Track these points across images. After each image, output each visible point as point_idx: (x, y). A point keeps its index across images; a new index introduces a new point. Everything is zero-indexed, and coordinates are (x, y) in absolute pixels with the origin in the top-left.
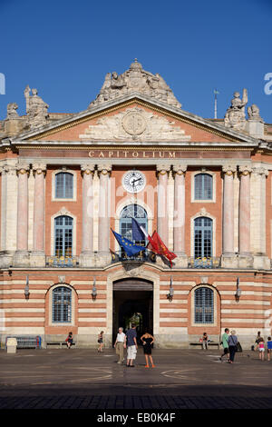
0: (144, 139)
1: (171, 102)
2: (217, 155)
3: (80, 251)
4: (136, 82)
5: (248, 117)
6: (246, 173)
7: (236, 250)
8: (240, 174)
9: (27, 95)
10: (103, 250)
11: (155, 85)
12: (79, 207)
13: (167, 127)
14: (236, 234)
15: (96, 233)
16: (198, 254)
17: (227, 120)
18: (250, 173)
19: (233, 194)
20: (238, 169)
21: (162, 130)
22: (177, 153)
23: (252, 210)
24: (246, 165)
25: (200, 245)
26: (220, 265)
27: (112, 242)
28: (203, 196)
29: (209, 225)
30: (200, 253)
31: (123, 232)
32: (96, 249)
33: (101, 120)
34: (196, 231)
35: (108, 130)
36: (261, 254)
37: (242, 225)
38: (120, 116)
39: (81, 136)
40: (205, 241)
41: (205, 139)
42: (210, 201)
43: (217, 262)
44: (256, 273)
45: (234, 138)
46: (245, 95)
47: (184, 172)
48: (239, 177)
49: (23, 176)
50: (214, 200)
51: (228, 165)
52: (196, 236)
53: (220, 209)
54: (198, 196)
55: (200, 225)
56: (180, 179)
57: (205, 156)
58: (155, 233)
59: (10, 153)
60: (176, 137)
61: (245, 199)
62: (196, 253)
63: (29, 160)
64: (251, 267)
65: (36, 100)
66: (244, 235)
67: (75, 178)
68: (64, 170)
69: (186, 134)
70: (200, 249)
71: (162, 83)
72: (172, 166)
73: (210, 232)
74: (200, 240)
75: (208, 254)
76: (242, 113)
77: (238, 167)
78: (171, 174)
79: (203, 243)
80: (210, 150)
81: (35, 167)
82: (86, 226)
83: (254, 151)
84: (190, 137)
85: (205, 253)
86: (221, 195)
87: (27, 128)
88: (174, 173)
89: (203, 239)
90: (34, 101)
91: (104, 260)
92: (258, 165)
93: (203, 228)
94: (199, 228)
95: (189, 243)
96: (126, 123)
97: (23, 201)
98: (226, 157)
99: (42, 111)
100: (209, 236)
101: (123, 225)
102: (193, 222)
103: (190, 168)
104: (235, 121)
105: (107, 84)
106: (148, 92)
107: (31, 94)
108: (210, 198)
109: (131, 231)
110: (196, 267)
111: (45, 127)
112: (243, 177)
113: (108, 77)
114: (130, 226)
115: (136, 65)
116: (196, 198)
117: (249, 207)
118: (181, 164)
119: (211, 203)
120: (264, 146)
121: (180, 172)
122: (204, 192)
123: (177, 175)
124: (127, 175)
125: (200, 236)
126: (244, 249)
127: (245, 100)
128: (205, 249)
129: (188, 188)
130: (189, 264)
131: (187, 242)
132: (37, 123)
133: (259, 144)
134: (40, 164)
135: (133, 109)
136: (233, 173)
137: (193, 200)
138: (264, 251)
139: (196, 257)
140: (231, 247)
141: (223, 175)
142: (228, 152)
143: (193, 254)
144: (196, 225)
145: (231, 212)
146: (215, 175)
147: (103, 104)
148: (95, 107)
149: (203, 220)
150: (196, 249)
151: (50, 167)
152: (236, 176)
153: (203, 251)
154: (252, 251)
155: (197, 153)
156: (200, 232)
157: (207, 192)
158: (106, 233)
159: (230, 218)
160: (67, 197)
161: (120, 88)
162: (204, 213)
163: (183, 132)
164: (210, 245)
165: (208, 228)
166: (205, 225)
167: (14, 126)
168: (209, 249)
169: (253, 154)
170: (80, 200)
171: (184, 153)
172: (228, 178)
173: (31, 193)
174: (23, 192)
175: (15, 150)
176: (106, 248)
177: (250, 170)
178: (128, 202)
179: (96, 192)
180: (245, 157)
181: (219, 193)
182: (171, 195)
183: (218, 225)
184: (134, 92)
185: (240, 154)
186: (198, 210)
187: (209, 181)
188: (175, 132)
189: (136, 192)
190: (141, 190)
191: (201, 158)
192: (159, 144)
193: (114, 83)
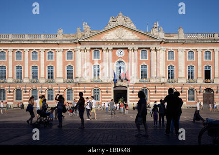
0: (123, 39)
1: (132, 26)
2: (148, 44)
4: (120, 20)
5: (159, 31)
6: (158, 50)
8: (156, 50)
9: (84, 24)
11: (127, 20)
12: (101, 62)
14: (155, 71)
16: (142, 77)
17: (152, 32)
18: (160, 50)
19: (154, 57)
21: (130, 36)
22: (135, 44)
24: (158, 47)
28: (144, 58)
29: (146, 68)
31: (117, 70)
33: (109, 32)
34: (141, 70)
35: (111, 36)
36: (164, 77)
37: (157, 67)
38: (115, 31)
39: (102, 38)
41: (144, 38)
42: (146, 60)
43: (149, 80)
44: (162, 84)
45: (154, 38)
46: (158, 23)
47: (137, 50)
49: (83, 52)
50: (148, 59)
51: (152, 47)
53: (150, 62)
54: (142, 58)
56: (136, 52)
57: (145, 44)
59: (78, 44)
60: (134, 38)
61: (158, 58)
63: (85, 46)
64: (160, 82)
65: (87, 26)
66: (158, 71)
67: (100, 52)
68: (96, 49)
71: (129, 20)
72: (133, 48)
73: (146, 70)
74: (143, 73)
75: (146, 77)
76: (157, 30)
77: (156, 48)
80: (146, 42)
81: (87, 49)
83: (161, 42)
84: (139, 38)
86: (150, 57)
87: (84, 35)
88: (134, 50)
90: (86, 27)
91: (110, 80)
92: (162, 47)
93: (144, 69)
95: (139, 74)
96: (117, 33)
97: (83, 60)
98: (152, 45)
99: (89, 30)
101: (117, 68)
102: (140, 67)
103: (139, 49)
104: (154, 33)
105: (111, 20)
106: (124, 23)
107: (85, 24)
108: (146, 58)
110: (142, 82)
111: (90, 35)
113: (111, 18)
115: (120, 14)
117: (160, 61)
118: (136, 47)
120: (164, 41)
124: (118, 52)
125: (143, 71)
126: (158, 76)
127: (158, 25)
129: (138, 55)
130: (139, 81)
132: (87, 34)
135: (120, 29)
136: (154, 50)
137: (140, 59)
138: (165, 76)
140: (154, 75)
141: (150, 51)
142: (152, 43)
143: (140, 78)
145: (153, 63)
146: (148, 51)
147: (109, 27)
148: (107, 28)
149: (144, 66)
151: (92, 49)
153: (144, 76)
154: (160, 76)
155: (141, 43)
157: (145, 56)
158: (111, 70)
159: (153, 65)
160: (98, 58)
161: (115, 22)
162: (144, 63)
163: (137, 36)
164: (146, 74)
167: (79, 35)
169: (161, 44)
170: (102, 60)
171: (137, 43)
172: (152, 52)
173: (85, 58)
174: (83, 57)
175: (80, 43)
178: (118, 60)
179: (107, 57)
180: (158, 45)
181: (149, 57)
182: (133, 58)
183: (149, 68)
184: (120, 23)
185: (156, 44)
186: (142, 63)
187: (146, 53)
188: (134, 36)
189: (121, 57)
190: (123, 56)
191: (143, 45)
192: (129, 40)
193: (113, 20)
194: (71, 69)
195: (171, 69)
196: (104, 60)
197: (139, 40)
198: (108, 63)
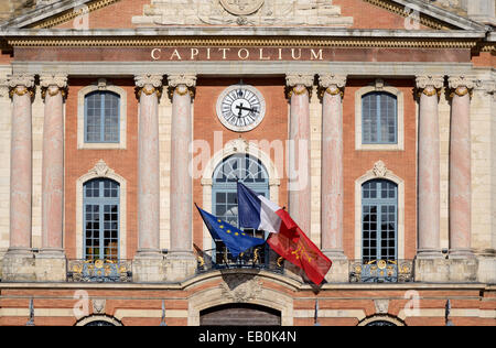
0: (259, 24)
3: (134, 249)
6: (461, 91)
7: (444, 245)
8: (450, 93)
10: (181, 247)
12: (129, 161)
13: (305, 0)
14: (444, 214)
15: (165, 213)
16: (369, 254)
18: (470, 91)
19: (437, 133)
20: (446, 83)
22: (327, 52)
23: (475, 164)
24: (461, 75)
25: (374, 235)
26: (413, 275)
27: (198, 231)
28: (379, 135)
29: (392, 195)
30: (374, 252)
31: (220, 209)
32: (165, 244)
34: (365, 209)
36: (492, 253)
37: (455, 195)
39: (135, 19)
40: (384, 227)
41: (382, 23)
42: (392, 147)
43: (408, 270)
44: (482, 292)
45: (436, 22)
47: (342, 89)
48: (450, 100)
49: (23, 100)
50: (400, 145)
51: (428, 74)
52: (366, 218)
53: (411, 162)
54: (370, 137)
55: (374, 195)
56: (334, 103)
57: (382, 56)
58: (284, 213)
60: (325, 20)
61: (461, 141)
62: (365, 252)
63: (34, 68)
64: (473, 279)
66: (458, 215)
67: (123, 102)
68: (102, 86)
69: (345, 13)
70: (374, 243)
72: (317, 77)
73: (392, 209)
74: (374, 226)
75: (389, 253)
77: (446, 78)
78: (315, 92)
79: (379, 231)
80: (394, 45)
81: (45, 81)
82: (146, 200)
83: (477, 47)
84: (350, 19)
85: (384, 252)
86: (414, 134)
87: (29, 4)
88: (322, 90)
89: (379, 223)
91: (181, 268)
92: (485, 76)
93: (379, 202)
94: (371, 202)
95: (352, 231)
97: (22, 148)
98: (424, 60)
100: (392, 218)
101: (220, 197)
102: (359, 190)
103: (354, 81)
108: (393, 140)
109: (235, 210)
110: (366, 281)
111: (66, 1)
112: (456, 99)
114: (234, 199)
116: (365, 141)
117: (469, 157)
118: (335, 73)
119: (394, 152)
121: (333, 89)
122: (381, 129)
123: (327, 96)
124: (226, 98)
125: (374, 218)
126: (460, 243)
128: (384, 243)
129: (348, 120)
130: (352, 275)
131: (348, 229)
133: (487, 34)
134: (55, 75)
136: (438, 90)
137: (359, 145)
139: (365, 260)
140: (435, 239)
141: (418, 94)
142: (425, 49)
143: (359, 255)
144: (365, 195)
145: (434, 167)
146: (402, 94)
149: (379, 185)
150: (365, 243)
151: (75, 80)
152: (443, 96)
153: (379, 248)
154: (473, 245)
155: (365, 51)
156: (374, 209)
157: (386, 129)
158: (185, 212)
159: (431, 180)
160: (107, 140)
162: (381, 170)
163: (337, 9)
164: (392, 235)
165: (388, 202)
166: (384, 195)
168: (392, 243)
169: (475, 52)
170: (134, 146)
171: (340, 51)
172: (428, 101)
174: (22, 131)
175: (6, 47)
176: (185, 244)
177: (470, 84)
179: (165, 128)
180: (460, 59)
181: (409, 131)
183: (408, 195)
185: (449, 54)
186: (369, 166)
187: (391, 106)
188: (321, 10)
189: (246, 129)
190: (255, 125)
191: (374, 61)
192: (291, 33)
196: (147, 146)
197: (351, 31)
198: (165, 167)
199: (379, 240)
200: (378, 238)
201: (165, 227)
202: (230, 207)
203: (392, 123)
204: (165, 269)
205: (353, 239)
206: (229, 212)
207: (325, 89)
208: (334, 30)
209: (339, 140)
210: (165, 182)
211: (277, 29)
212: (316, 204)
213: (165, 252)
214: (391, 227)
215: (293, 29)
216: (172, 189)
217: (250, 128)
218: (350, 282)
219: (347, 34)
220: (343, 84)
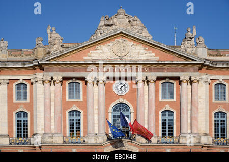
0: (127, 59)
1: (145, 35)
2: (176, 69)
3: (86, 133)
4: (121, 22)
5: (197, 44)
6: (195, 81)
7: (189, 131)
8: (191, 82)
9: (49, 31)
10: (102, 132)
11: (134, 23)
12: (84, 105)
13: (143, 51)
14: (189, 121)
15: (96, 121)
16: (164, 134)
17: (183, 47)
18: (198, 81)
19: (187, 96)
20: (190, 79)
21: (140, 53)
22: (150, 69)
23: (200, 105)
24: (195, 76)
25: (166, 128)
26: (179, 141)
27: (107, 127)
28: (167, 96)
29: (172, 115)
30: (166, 134)
31: (114, 121)
32: (96, 131)
33: (98, 47)
34: (163, 120)
35: (103, 53)
36: (206, 134)
37: (193, 115)
38: (111, 44)
39: (85, 58)
40: (169, 126)
41: (168, 59)
42: (172, 100)
43: (177, 139)
44: (202, 147)
45: (187, 59)
46: (194, 30)
47: (155, 81)
48: (191, 84)
49: (47, 85)
50: (175, 99)
51: (184, 76)
52: (163, 123)
53: (179, 105)
54: (164, 97)
55: (166, 115)
56: (152, 86)
57: (168, 70)
58: (136, 121)
59: (38, 69)
60: (149, 58)
61: (195, 98)
62: (163, 134)
63: (51, 74)
64: (199, 143)
65: (55, 34)
66: (194, 122)
67: (81, 86)
68: (74, 80)
69: (156, 56)
70: (166, 131)
71: (139, 22)
72: (146, 77)
73: (172, 120)
74: (166, 126)
75: (171, 134)
76: (193, 42)
77: (190, 77)
78: (146, 82)
79: (167, 127)
80: (171, 66)
81: (55, 79)
82: (90, 117)
83: (201, 67)
84: (158, 58)
85: (169, 134)
86: (179, 96)
87: (49, 53)
88: (148, 82)
89: (167, 125)
90: (54, 35)
91: (102, 139)
92: (203, 76)
93: (167, 118)
94: (164, 118)
95: (158, 127)
96: (115, 49)
97: (47, 101)
98: (183, 71)
99: (59, 42)
100: (172, 123)
101: (114, 116)
102: (160, 114)
103: (159, 79)
104: (188, 47)
105: (102, 23)
106: (129, 28)
107: (52, 31)
108: (172, 98)
109: (119, 120)
110: (163, 143)
111: (61, 52)
112: (194, 84)
113: (103, 19)
114: (119, 117)
115: (121, 11)
116: (162, 98)
117: (198, 103)
118: (152, 76)
119: (172, 102)
120: (207, 63)
121: (152, 81)
122: (168, 94)
123: (150, 83)
124: (116, 85)
125: (166, 123)
126: (195, 131)
127: (195, 33)
128: (169, 131)
129: (157, 91)
130: (158, 141)
131: (157, 126)
132: (56, 50)
133: (204, 62)
134: (58, 77)
135: (120, 39)
136: (187, 81)
137: (160, 99)
138: (208, 132)
139: (163, 136)
140: (186, 129)
141: (180, 82)
142: (184, 67)
143: (160, 134)
144: (163, 115)
145: (186, 107)
146: (175, 83)
147: (100, 37)
148: (94, 39)
149: (167, 112)
150: (163, 131)
151: (65, 79)
152: (189, 83)
153: (167, 132)
154: (199, 132)
155: (163, 68)
156: (166, 120)
157: (170, 94)
158: (103, 121)
159: (185, 111)
160: (77, 98)
161: (111, 26)
162: (168, 107)
163: (153, 54)
164: (172, 128)
165: (170, 118)
166: (169, 115)
167: (40, 52)
168: (172, 131)
169: (200, 69)
170: (85, 100)
171: (155, 68)
172: (184, 85)
173: (53, 96)
174: (47, 95)
175: (41, 67)
176: (103, 131)
177: (198, 79)
178: (117, 101)
179: (96, 94)
180: (195, 71)
181: (177, 95)
182: (146, 97)
183: (177, 115)
184: (120, 29)
185: (192, 69)
186: (164, 106)
187: (171, 86)
188: (148, 54)
189: (122, 95)
190: (126, 93)
191: (166, 72)
192: (138, 63)
193: (107, 23)
194: (25, 119)
195: (220, 119)
196: (90, 100)
197: (158, 62)
198: (96, 107)
199: (167, 130)
200: (167, 129)
201: (96, 126)
202: (118, 120)
203: (172, 92)
204: (96, 139)
205: (159, 130)
206: (117, 121)
207: (149, 81)
208: (152, 61)
209: (154, 98)
210: (96, 111)
211: (133, 61)
212: (146, 118)
213: (96, 134)
214: (171, 126)
215: (139, 61)
216: (98, 114)
217: (124, 94)
218: (158, 143)
219: (157, 63)
220: (155, 79)
